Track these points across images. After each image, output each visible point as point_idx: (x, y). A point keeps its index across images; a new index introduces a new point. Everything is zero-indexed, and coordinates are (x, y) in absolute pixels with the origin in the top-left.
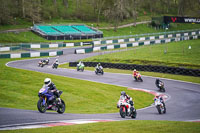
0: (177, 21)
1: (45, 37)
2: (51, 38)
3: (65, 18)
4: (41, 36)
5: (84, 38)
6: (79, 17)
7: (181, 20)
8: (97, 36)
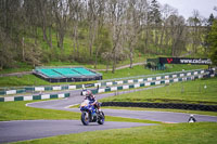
0: (172, 62)
1: (48, 80)
2: (54, 81)
3: (62, 61)
4: (43, 78)
5: (85, 80)
6: (76, 60)
7: (176, 61)
8: (98, 78)
